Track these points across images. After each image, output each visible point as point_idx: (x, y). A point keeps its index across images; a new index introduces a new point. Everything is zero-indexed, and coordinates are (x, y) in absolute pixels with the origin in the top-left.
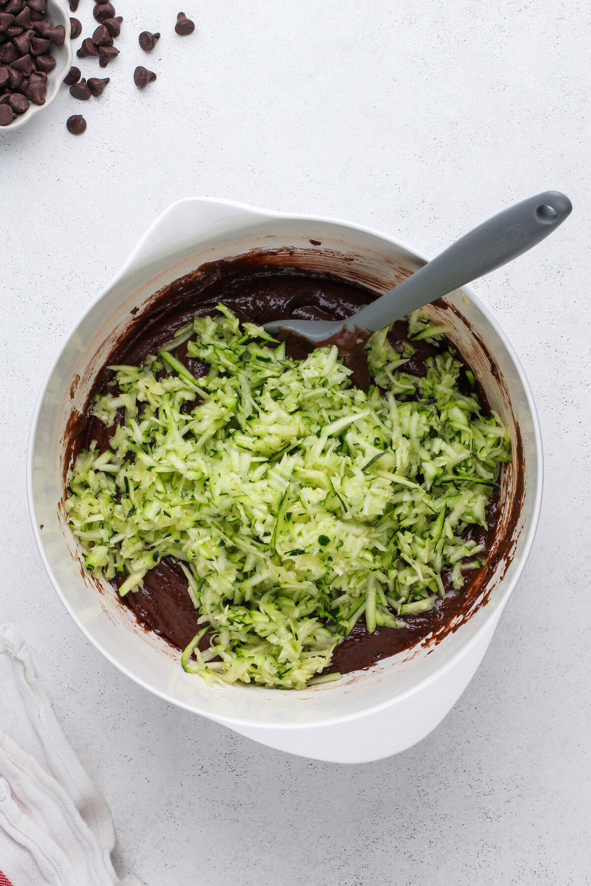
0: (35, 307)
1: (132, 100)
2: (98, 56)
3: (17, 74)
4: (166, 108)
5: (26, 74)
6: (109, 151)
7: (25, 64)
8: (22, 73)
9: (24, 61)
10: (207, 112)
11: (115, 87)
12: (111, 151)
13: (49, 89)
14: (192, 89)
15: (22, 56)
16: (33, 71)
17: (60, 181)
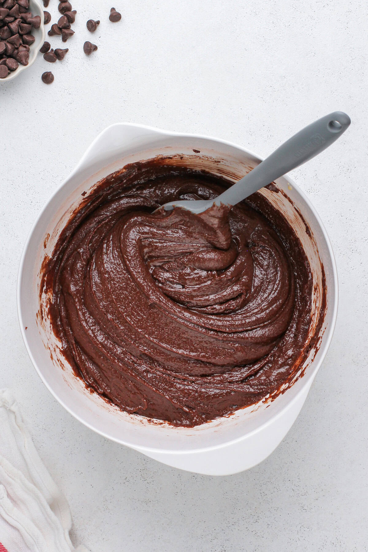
0: (22, 191)
2: (61, 35)
3: (11, 46)
4: (103, 68)
5: (16, 46)
7: (16, 40)
9: (15, 38)
10: (129, 70)
11: (72, 54)
12: (69, 94)
13: (30, 55)
14: (120, 55)
15: (14, 35)
16: (20, 45)
17: (37, 113)
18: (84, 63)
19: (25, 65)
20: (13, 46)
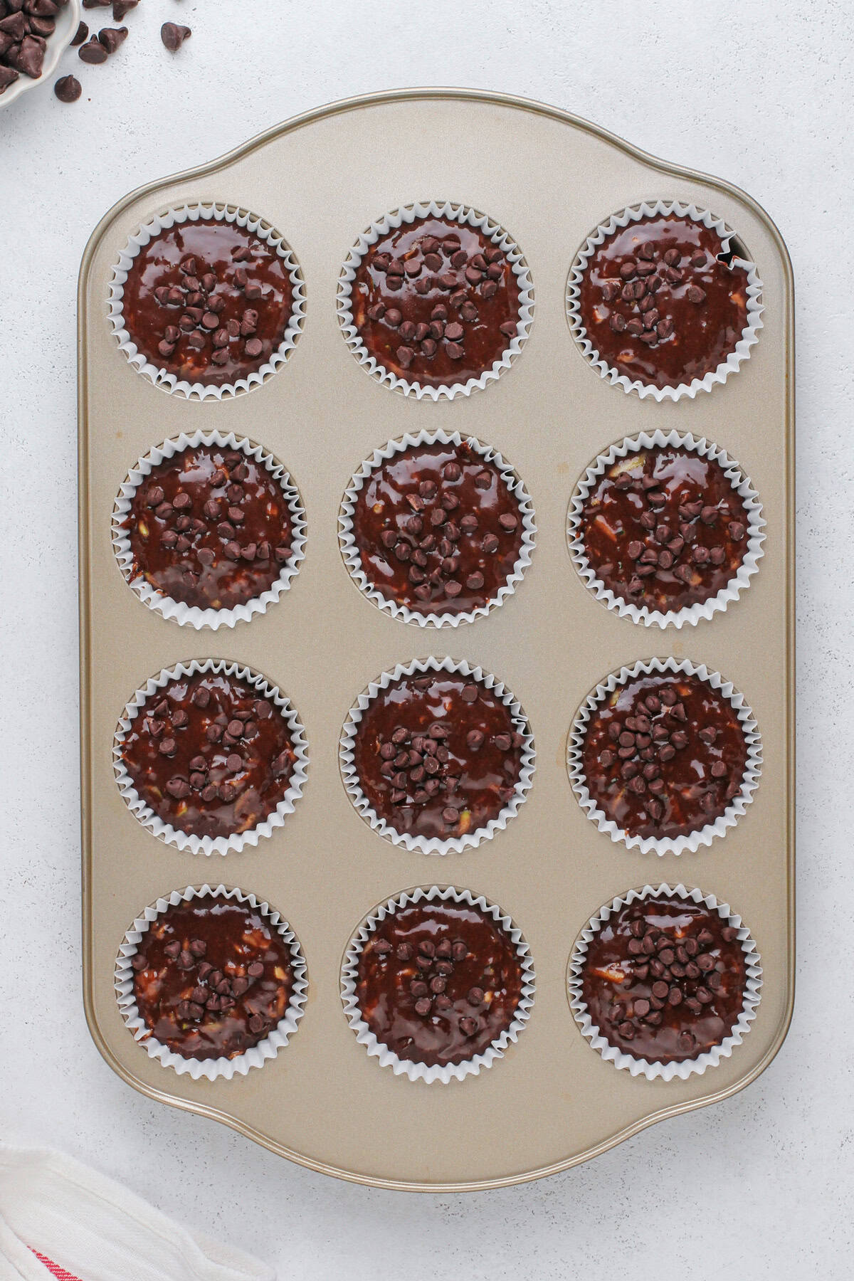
0: (33, 344)
1: (159, 65)
2: (111, 6)
3: (4, 37)
4: (203, 74)
5: (17, 38)
6: (127, 133)
7: (16, 25)
8: (11, 36)
9: (14, 21)
10: (259, 79)
11: (135, 47)
12: (131, 133)
13: (47, 56)
14: (238, 48)
15: (12, 13)
16: (26, 34)
17: (63, 174)
18: (161, 65)
19: (35, 76)
20: (10, 38)
